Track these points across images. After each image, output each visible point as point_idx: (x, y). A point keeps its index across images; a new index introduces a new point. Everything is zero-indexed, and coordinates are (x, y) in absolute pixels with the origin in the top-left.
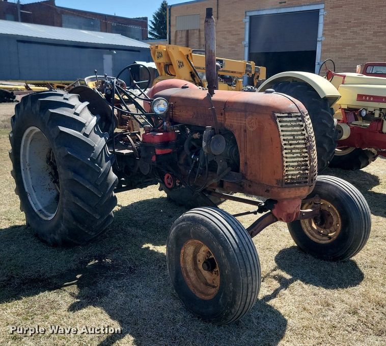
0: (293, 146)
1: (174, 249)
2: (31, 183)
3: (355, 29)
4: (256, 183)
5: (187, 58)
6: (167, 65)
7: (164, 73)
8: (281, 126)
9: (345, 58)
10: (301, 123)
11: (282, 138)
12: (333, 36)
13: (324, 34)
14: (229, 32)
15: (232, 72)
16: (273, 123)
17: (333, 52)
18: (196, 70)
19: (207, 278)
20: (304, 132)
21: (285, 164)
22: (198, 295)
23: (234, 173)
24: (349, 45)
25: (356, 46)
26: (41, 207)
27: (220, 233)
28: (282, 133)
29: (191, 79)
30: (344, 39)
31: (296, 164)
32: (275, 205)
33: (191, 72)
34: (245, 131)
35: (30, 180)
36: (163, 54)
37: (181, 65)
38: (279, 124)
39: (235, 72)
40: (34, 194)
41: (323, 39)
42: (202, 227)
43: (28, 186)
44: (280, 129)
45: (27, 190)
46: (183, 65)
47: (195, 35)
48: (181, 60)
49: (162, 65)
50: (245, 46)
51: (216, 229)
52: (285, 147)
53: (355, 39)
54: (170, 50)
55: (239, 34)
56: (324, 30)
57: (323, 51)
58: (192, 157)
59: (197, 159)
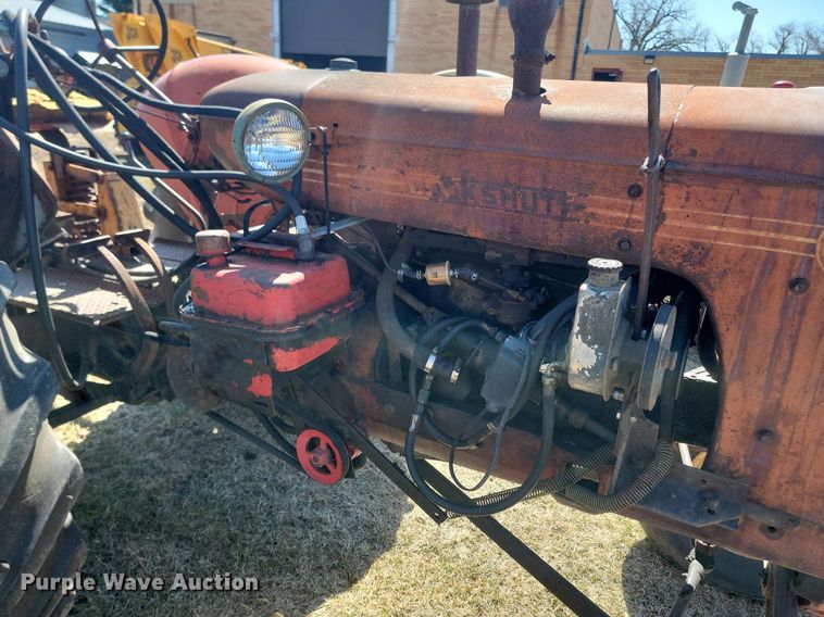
13: (397, 31)
41: (397, 39)
56: (397, 26)
58: (430, 364)
59: (455, 375)
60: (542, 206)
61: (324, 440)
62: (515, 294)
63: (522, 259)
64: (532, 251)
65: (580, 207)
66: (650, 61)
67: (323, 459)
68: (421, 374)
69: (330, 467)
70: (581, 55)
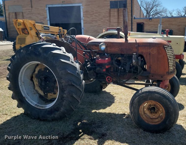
0: (171, 58)
1: (137, 107)
2: (25, 92)
3: (96, 15)
4: (156, 75)
5: (34, 26)
6: (23, 29)
7: (21, 33)
8: (167, 51)
9: (93, 26)
10: (172, 49)
11: (168, 55)
12: (87, 17)
13: (83, 16)
14: (39, 14)
15: (53, 32)
16: (164, 50)
17: (88, 23)
18: (39, 31)
19: (150, 116)
20: (173, 53)
21: (170, 65)
22: (151, 123)
23: (145, 72)
24: (94, 21)
25: (97, 21)
26: (36, 103)
27: (166, 95)
28: (168, 54)
29: (36, 36)
30: (92, 19)
31: (172, 65)
32: (161, 82)
33: (36, 33)
34: (150, 54)
35: (25, 90)
36: (21, 24)
37: (31, 29)
38: (166, 50)
39: (54, 32)
40: (29, 97)
41: (83, 18)
42: (156, 94)
43: (24, 93)
44: (167, 52)
45: (24, 96)
46: (32, 29)
47: (20, 15)
48: (31, 27)
49: (20, 29)
50: (48, 20)
51: (163, 94)
52: (169, 59)
53: (96, 18)
54: (25, 22)
55: (44, 15)
56: (83, 15)
57: (84, 23)
58: (120, 68)
59: (123, 68)
60: (129, 50)
61: (109, 77)
62: (128, 59)
63: (128, 56)
64: (129, 55)
65: (132, 50)
66: (151, 20)
67: (109, 79)
68: (119, 69)
69: (110, 80)
70: (133, 19)
